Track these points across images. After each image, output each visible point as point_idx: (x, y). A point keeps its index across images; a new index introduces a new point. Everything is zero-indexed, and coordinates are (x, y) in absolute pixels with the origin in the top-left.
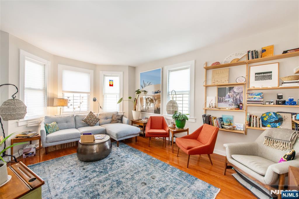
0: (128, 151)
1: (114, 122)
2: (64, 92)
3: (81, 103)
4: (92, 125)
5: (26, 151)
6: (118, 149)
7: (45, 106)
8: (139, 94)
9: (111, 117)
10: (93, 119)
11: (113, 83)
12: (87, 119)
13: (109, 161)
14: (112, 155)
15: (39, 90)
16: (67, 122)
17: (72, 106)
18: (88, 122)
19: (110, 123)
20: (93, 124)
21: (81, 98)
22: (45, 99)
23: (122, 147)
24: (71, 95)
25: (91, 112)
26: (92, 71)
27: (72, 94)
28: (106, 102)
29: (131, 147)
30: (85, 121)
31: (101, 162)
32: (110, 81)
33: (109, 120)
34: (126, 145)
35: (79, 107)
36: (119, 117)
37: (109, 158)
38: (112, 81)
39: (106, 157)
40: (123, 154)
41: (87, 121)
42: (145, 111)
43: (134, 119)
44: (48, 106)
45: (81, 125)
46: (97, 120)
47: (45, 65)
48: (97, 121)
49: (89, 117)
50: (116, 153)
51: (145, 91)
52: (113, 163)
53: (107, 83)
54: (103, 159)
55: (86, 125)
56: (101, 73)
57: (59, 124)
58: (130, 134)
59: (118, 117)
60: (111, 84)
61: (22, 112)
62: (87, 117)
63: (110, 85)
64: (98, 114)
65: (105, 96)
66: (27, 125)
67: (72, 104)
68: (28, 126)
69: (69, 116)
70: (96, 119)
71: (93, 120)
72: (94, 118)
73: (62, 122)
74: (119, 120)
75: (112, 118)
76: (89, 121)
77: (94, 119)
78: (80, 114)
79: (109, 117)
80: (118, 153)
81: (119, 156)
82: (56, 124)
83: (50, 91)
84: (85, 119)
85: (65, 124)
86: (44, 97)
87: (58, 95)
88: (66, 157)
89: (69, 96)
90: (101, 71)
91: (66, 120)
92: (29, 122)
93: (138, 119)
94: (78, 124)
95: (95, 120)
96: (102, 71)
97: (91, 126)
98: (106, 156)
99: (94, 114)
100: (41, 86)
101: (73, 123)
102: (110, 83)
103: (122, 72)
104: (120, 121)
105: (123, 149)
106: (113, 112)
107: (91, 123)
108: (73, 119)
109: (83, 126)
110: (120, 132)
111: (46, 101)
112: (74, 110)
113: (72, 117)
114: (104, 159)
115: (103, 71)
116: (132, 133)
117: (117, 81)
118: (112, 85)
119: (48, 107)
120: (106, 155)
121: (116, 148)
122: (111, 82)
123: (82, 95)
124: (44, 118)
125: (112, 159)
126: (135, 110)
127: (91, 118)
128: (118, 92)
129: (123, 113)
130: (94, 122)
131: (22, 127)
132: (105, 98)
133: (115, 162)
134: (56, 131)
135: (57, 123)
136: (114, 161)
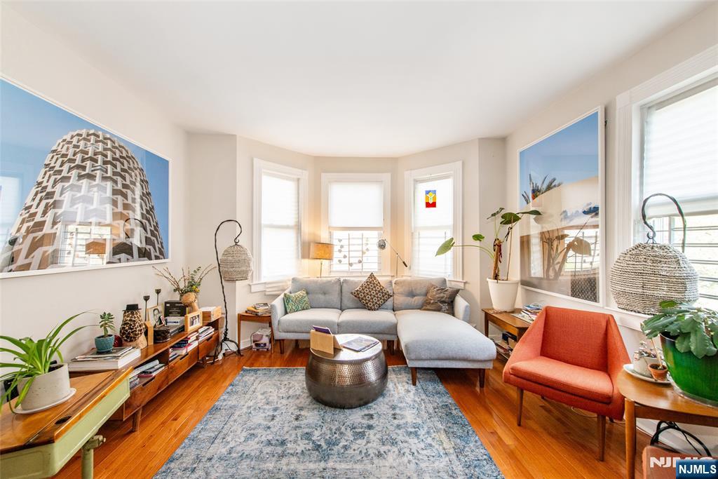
0: (431, 411)
1: (428, 307)
2: (331, 229)
3: (363, 253)
4: (371, 308)
5: (257, 339)
6: (408, 391)
7: (298, 258)
8: (510, 225)
9: (424, 291)
10: (373, 292)
11: (435, 198)
12: (361, 292)
13: (360, 420)
14: (380, 407)
15: (287, 227)
16: (325, 294)
17: (347, 259)
18: (362, 299)
19: (420, 309)
20: (374, 305)
21: (364, 242)
22: (298, 245)
23: (425, 391)
24: (344, 234)
25: (372, 276)
26: (387, 177)
27: (346, 233)
28: (419, 251)
29: (450, 401)
30: (356, 295)
31: (340, 415)
32: (427, 192)
33: (418, 300)
34: (441, 388)
35: (360, 262)
36: (445, 296)
37: (366, 412)
38: (434, 192)
39: (360, 406)
40: (409, 416)
41: (361, 295)
42: (535, 282)
43: (494, 307)
44: (303, 257)
45: (349, 304)
46: (383, 296)
47: (298, 180)
48: (384, 300)
49: (366, 287)
50: (396, 403)
51: (536, 213)
52: (362, 435)
53: (421, 200)
54: (351, 408)
55: (360, 304)
56: (408, 176)
57: (310, 295)
58: (451, 354)
59: (442, 295)
60: (431, 202)
61: (244, 269)
62: (362, 287)
63: (428, 205)
64: (391, 282)
65: (416, 235)
66: (265, 291)
67: (347, 254)
68: (267, 293)
69: (330, 281)
70: (382, 293)
71: (374, 296)
72: (376, 291)
73: (317, 293)
74: (443, 302)
75: (426, 295)
76: (365, 296)
77: (377, 294)
78: (352, 279)
79: (418, 292)
80: (400, 405)
81: (395, 418)
82: (305, 295)
83: (307, 229)
84: (357, 291)
85: (321, 297)
86: (297, 241)
87: (322, 237)
88: (299, 371)
89: (340, 238)
90: (407, 170)
91: (324, 289)
92: (267, 286)
93: (508, 309)
94: (346, 302)
95: (380, 295)
96: (409, 172)
97: (369, 310)
98: (364, 402)
99: (379, 279)
100: (291, 221)
101: (334, 298)
102: (427, 198)
103: (459, 164)
104: (445, 307)
105: (424, 397)
106: (432, 279)
107: (369, 301)
108: (337, 288)
109: (354, 307)
110: (417, 341)
111: (300, 249)
112: (351, 268)
113: (336, 283)
114: (354, 410)
115: (411, 170)
116: (461, 355)
117: (445, 191)
118: (434, 205)
119: (303, 260)
120: (361, 399)
121: (407, 386)
122: (431, 196)
123: (367, 233)
124: (291, 282)
125: (371, 416)
126: (496, 277)
127: (369, 288)
128: (450, 222)
129: (465, 283)
130: (375, 300)
131: (258, 294)
132: (416, 241)
133: (371, 432)
134: (303, 309)
135: (307, 293)
136: (370, 427)
